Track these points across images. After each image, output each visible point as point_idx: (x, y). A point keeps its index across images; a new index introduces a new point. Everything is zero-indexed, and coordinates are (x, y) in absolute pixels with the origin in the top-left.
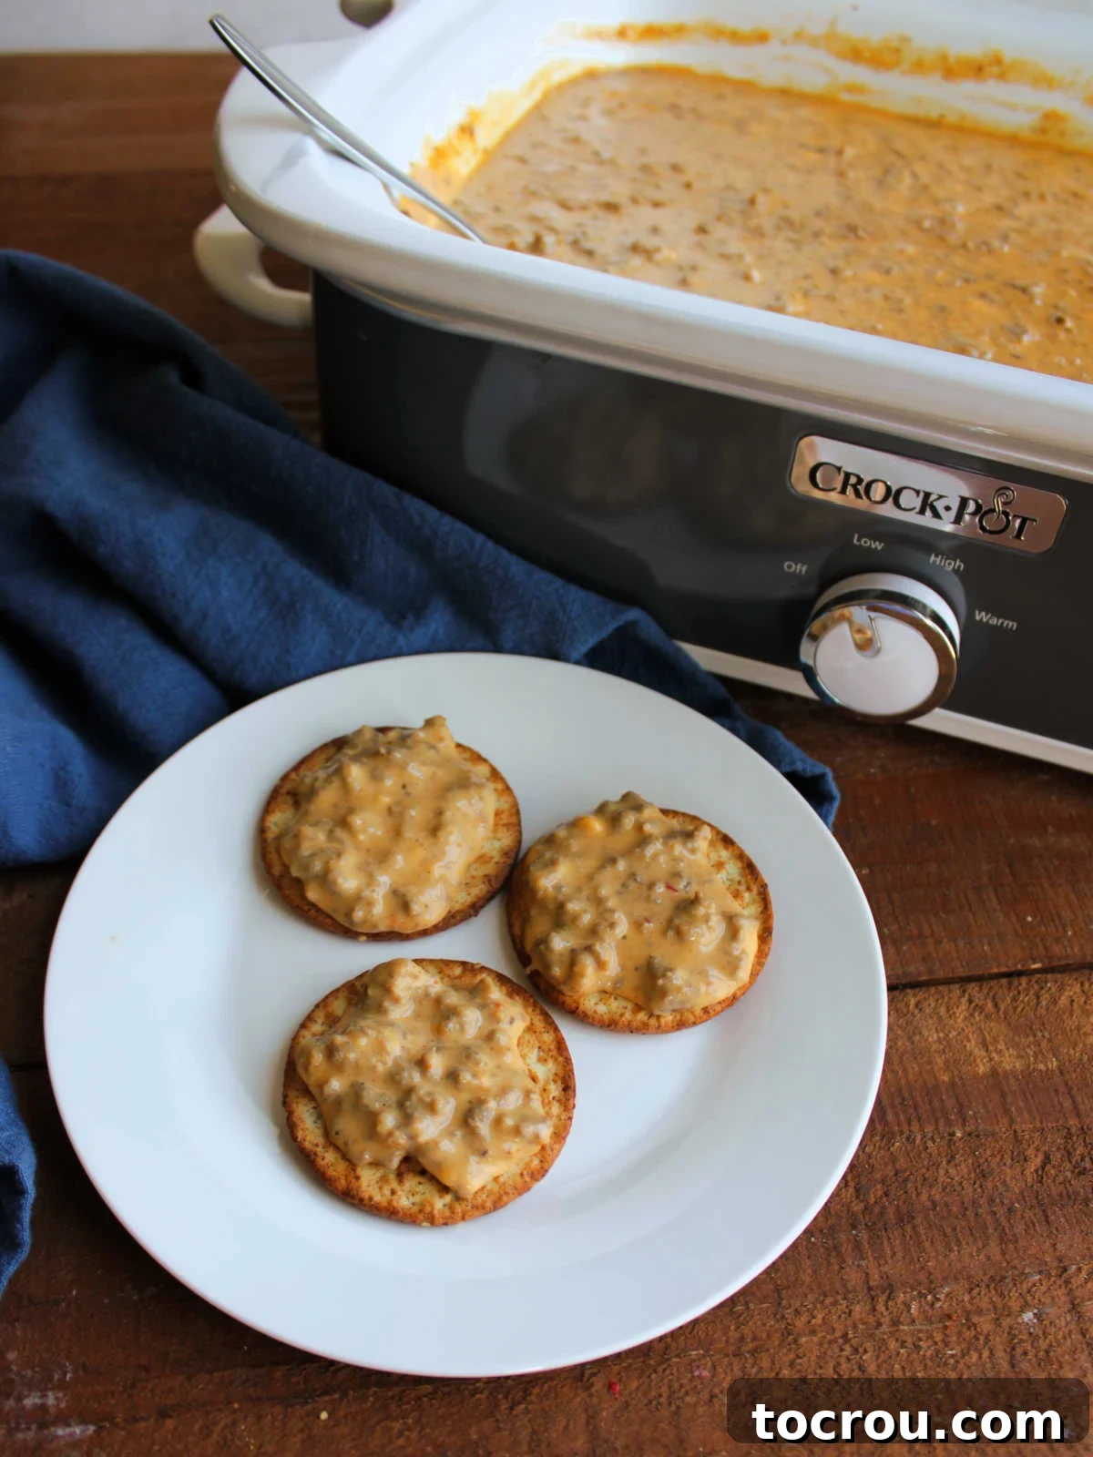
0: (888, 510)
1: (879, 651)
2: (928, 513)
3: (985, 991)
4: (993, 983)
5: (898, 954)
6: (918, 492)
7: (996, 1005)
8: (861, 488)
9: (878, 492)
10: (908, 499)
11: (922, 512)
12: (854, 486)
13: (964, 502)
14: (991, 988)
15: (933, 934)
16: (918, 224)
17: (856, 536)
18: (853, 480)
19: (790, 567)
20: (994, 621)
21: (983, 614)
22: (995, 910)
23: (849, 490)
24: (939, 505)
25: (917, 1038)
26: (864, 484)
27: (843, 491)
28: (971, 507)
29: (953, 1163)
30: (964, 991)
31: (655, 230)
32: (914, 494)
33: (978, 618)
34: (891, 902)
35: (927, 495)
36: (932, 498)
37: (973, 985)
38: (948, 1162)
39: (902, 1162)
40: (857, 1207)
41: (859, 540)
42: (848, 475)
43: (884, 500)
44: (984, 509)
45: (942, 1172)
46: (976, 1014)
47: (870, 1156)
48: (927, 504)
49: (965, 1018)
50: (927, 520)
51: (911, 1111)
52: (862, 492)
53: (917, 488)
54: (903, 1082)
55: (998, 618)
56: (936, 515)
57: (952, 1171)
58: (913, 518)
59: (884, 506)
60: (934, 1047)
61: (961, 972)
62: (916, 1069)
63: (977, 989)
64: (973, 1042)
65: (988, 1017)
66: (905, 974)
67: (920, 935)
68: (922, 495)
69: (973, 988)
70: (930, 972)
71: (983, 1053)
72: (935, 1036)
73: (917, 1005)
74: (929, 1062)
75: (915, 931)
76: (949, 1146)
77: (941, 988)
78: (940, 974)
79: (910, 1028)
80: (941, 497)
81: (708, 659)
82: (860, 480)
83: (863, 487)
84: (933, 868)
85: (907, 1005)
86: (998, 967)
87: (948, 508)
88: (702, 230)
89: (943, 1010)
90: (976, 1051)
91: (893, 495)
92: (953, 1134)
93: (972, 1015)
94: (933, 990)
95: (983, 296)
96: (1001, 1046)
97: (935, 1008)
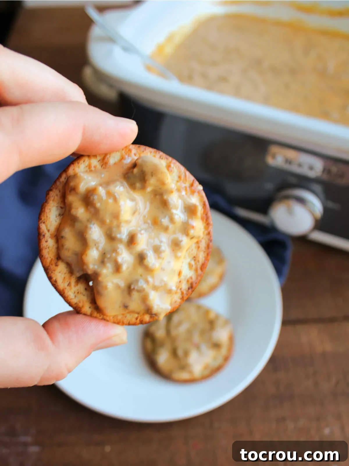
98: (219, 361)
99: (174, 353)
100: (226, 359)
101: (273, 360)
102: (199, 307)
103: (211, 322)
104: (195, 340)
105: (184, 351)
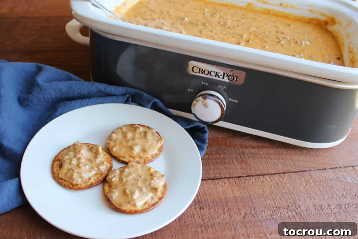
0: (209, 76)
1: (208, 107)
2: (217, 76)
3: (233, 180)
4: (235, 178)
5: (214, 172)
6: (215, 72)
7: (235, 183)
8: (203, 72)
9: (206, 72)
10: (212, 74)
11: (216, 76)
12: (201, 71)
13: (224, 74)
14: (234, 180)
15: (222, 168)
16: (219, 23)
17: (202, 82)
18: (201, 70)
19: (189, 90)
20: (233, 101)
21: (231, 99)
22: (236, 164)
23: (201, 72)
24: (219, 75)
25: (217, 189)
26: (203, 71)
27: (199, 72)
28: (226, 75)
29: (224, 214)
30: (228, 180)
31: (163, 24)
32: (214, 73)
33: (230, 100)
34: (213, 162)
35: (216, 73)
36: (218, 73)
37: (230, 179)
38: (223, 214)
39: (213, 214)
41: (203, 83)
42: (200, 69)
43: (208, 74)
44: (229, 75)
45: (222, 216)
46: (231, 185)
47: (205, 213)
48: (217, 75)
49: (228, 186)
50: (217, 78)
51: (215, 204)
52: (203, 73)
53: (215, 71)
54: (214, 198)
55: (234, 100)
56: (219, 77)
57: (224, 216)
58: (214, 78)
59: (208, 75)
60: (221, 191)
61: (228, 176)
62: (217, 195)
63: (231, 180)
64: (230, 190)
65: (233, 185)
66: (215, 177)
67: (219, 168)
68: (215, 73)
69: (230, 180)
70: (221, 176)
71: (232, 192)
72: (221, 189)
73: (218, 183)
74: (220, 194)
75: (218, 168)
76: (224, 211)
77: (223, 179)
78: (223, 176)
79: (216, 187)
80: (219, 73)
82: (202, 70)
84: (222, 156)
85: (215, 183)
86: (236, 175)
87: (221, 75)
88: (173, 24)
89: (223, 184)
90: (230, 192)
91: (209, 73)
92: (224, 209)
93: (230, 185)
94: (221, 180)
95: (233, 37)
96: (236, 191)
97: (222, 183)
99: (124, 192)
100: (161, 199)
103: (152, 175)
104: (139, 185)
105: (130, 191)
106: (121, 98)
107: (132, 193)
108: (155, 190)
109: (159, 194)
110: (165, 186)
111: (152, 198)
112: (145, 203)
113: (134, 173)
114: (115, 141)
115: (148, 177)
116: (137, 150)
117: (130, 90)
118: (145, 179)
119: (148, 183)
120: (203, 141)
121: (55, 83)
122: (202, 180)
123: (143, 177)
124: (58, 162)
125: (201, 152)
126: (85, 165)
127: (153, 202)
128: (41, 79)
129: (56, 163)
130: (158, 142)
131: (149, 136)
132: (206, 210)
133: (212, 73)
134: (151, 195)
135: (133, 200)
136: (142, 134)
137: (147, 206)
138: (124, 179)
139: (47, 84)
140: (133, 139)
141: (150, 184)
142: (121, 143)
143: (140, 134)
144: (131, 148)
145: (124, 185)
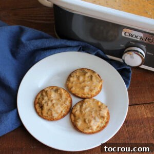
0: (136, 39)
4: (147, 104)
7: (148, 107)
9: (134, 36)
13: (146, 38)
21: (149, 53)
22: (148, 94)
24: (143, 38)
25: (137, 112)
29: (141, 130)
37: (145, 104)
39: (134, 130)
40: (128, 136)
41: (131, 42)
42: (130, 34)
44: (149, 39)
48: (141, 38)
49: (144, 109)
51: (136, 122)
54: (135, 118)
71: (146, 114)
76: (141, 128)
81: (110, 57)
83: (132, 36)
91: (136, 37)
92: (141, 126)
96: (148, 113)
98: (104, 124)
99: (85, 121)
100: (107, 123)
101: (126, 122)
102: (94, 100)
103: (100, 107)
104: (93, 115)
105: (88, 121)
106: (75, 49)
107: (90, 122)
108: (103, 117)
109: (105, 119)
110: (108, 114)
111: (102, 123)
112: (98, 127)
113: (89, 107)
114: (72, 83)
115: (98, 109)
116: (86, 90)
117: (82, 44)
118: (96, 111)
119: (98, 114)
120: (128, 78)
121: (33, 41)
122: (129, 105)
123: (94, 109)
124: (38, 104)
125: (127, 86)
126: (57, 105)
127: (102, 125)
128: (24, 39)
129: (37, 106)
130: (99, 83)
131: (94, 78)
132: (130, 127)
133: (138, 37)
134: (101, 121)
135: (91, 126)
136: (90, 78)
137: (99, 129)
138: (84, 112)
139: (28, 42)
140: (84, 81)
141: (100, 114)
142: (76, 85)
143: (88, 77)
144: (83, 88)
145: (84, 115)
